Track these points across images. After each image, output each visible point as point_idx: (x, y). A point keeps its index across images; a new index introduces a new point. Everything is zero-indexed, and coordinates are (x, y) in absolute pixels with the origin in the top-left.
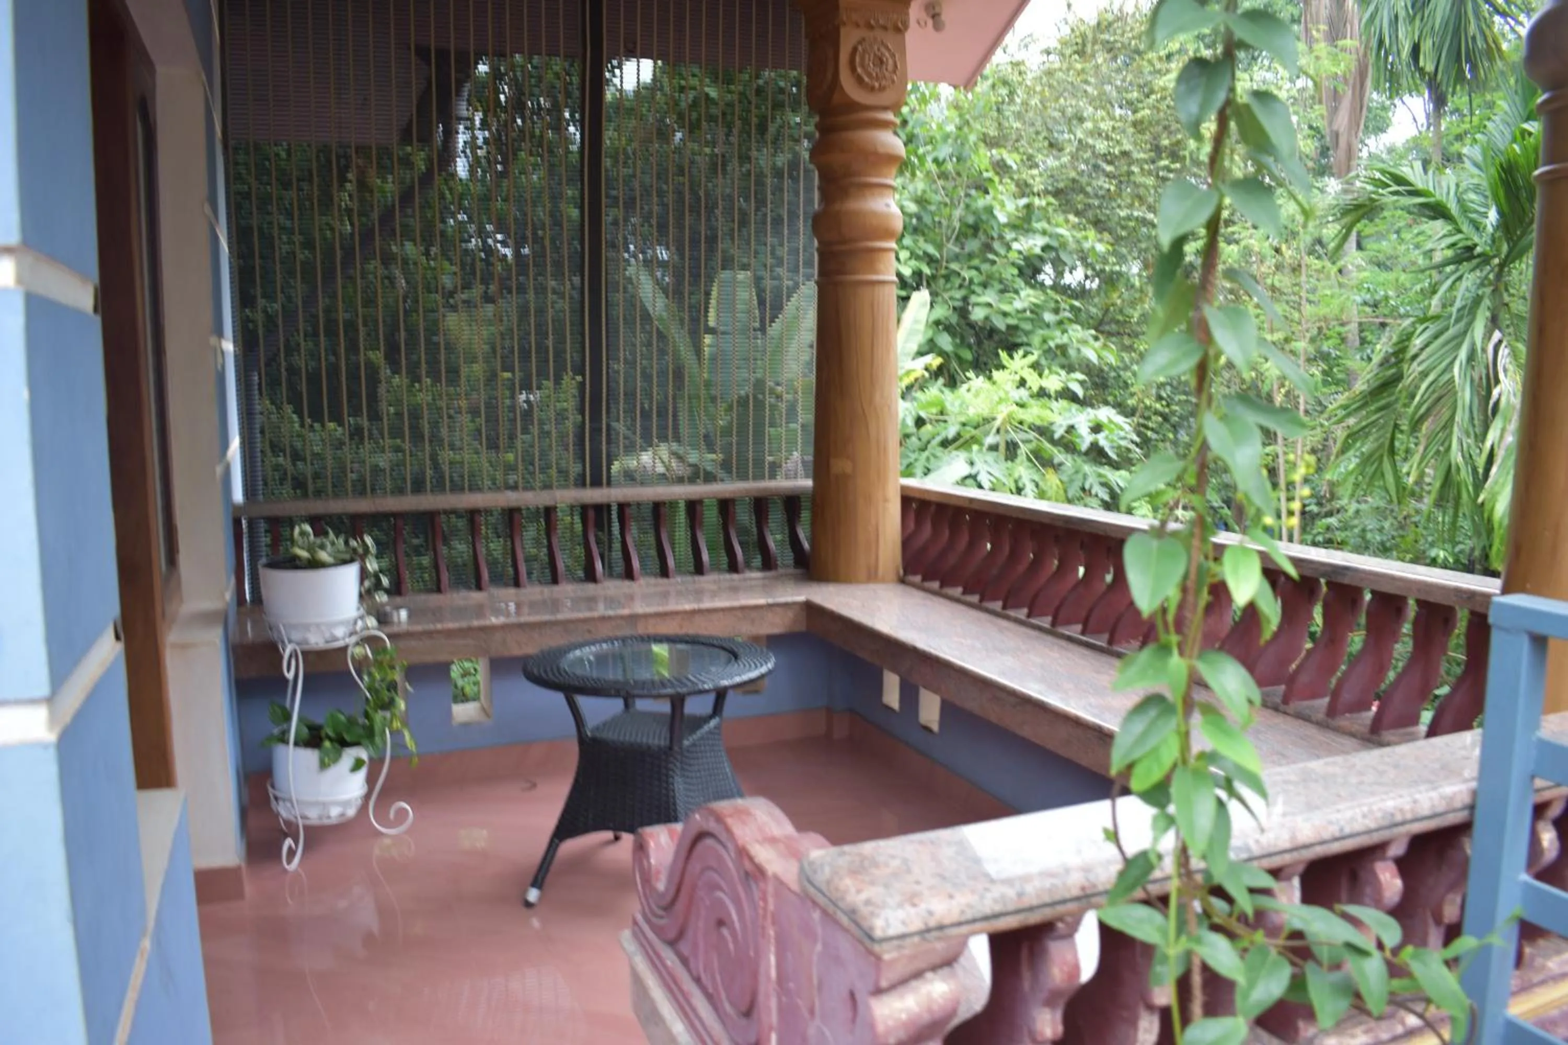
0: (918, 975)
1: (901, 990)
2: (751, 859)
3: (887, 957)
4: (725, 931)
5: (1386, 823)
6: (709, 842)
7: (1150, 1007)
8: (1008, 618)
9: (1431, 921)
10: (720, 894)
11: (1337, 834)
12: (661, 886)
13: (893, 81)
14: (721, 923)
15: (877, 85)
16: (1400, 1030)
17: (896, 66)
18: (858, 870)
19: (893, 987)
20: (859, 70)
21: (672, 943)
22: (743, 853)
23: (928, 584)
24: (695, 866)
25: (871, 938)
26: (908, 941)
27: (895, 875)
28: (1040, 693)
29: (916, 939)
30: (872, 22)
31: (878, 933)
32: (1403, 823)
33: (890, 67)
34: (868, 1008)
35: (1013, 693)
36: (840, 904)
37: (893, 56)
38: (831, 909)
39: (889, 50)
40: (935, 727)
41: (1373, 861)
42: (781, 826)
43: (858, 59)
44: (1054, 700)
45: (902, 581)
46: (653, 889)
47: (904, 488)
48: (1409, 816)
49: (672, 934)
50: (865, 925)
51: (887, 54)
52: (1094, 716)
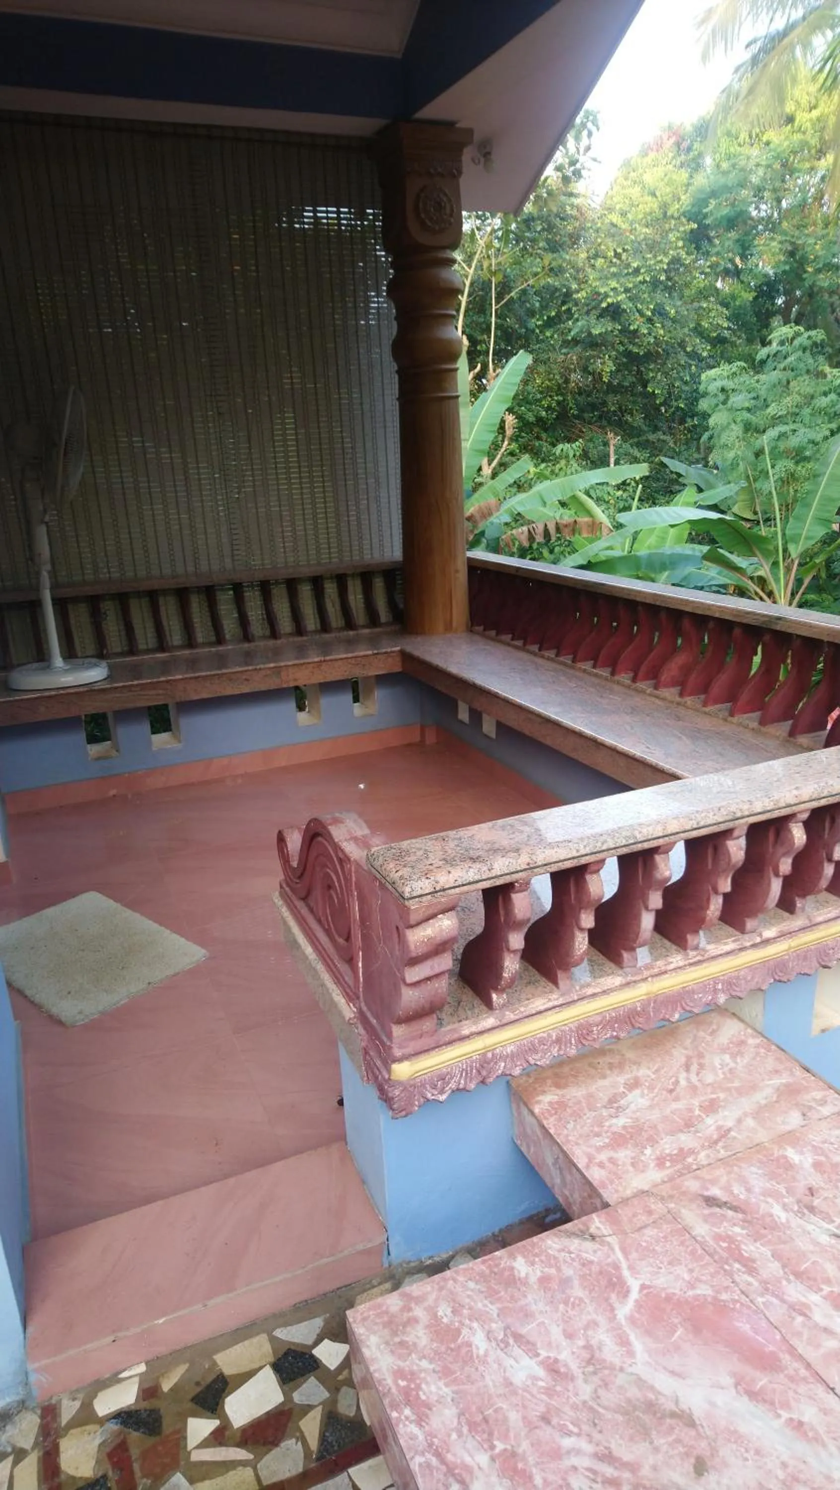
0: (434, 916)
1: (423, 925)
2: (342, 851)
3: (413, 908)
4: (332, 892)
5: (730, 817)
6: (320, 839)
7: (582, 930)
8: (543, 657)
9: (772, 875)
10: (328, 870)
11: (695, 826)
12: (295, 864)
13: (450, 224)
14: (329, 887)
15: (437, 228)
16: (758, 940)
17: (452, 210)
18: (400, 856)
19: (418, 924)
20: (423, 216)
21: (304, 899)
22: (337, 847)
23: (487, 633)
24: (313, 853)
25: (403, 898)
26: (424, 899)
27: (419, 860)
28: (556, 714)
29: (429, 897)
30: (432, 171)
31: (407, 895)
32: (743, 817)
33: (448, 211)
34: (405, 936)
35: (539, 716)
36: (388, 878)
37: (450, 201)
38: (383, 881)
39: (446, 195)
40: (493, 735)
41: (725, 841)
42: (362, 830)
43: (421, 205)
44: (567, 721)
45: (470, 630)
46: (290, 866)
47: (470, 560)
48: (747, 813)
49: (303, 895)
50: (400, 890)
51: (445, 199)
52: (592, 730)
